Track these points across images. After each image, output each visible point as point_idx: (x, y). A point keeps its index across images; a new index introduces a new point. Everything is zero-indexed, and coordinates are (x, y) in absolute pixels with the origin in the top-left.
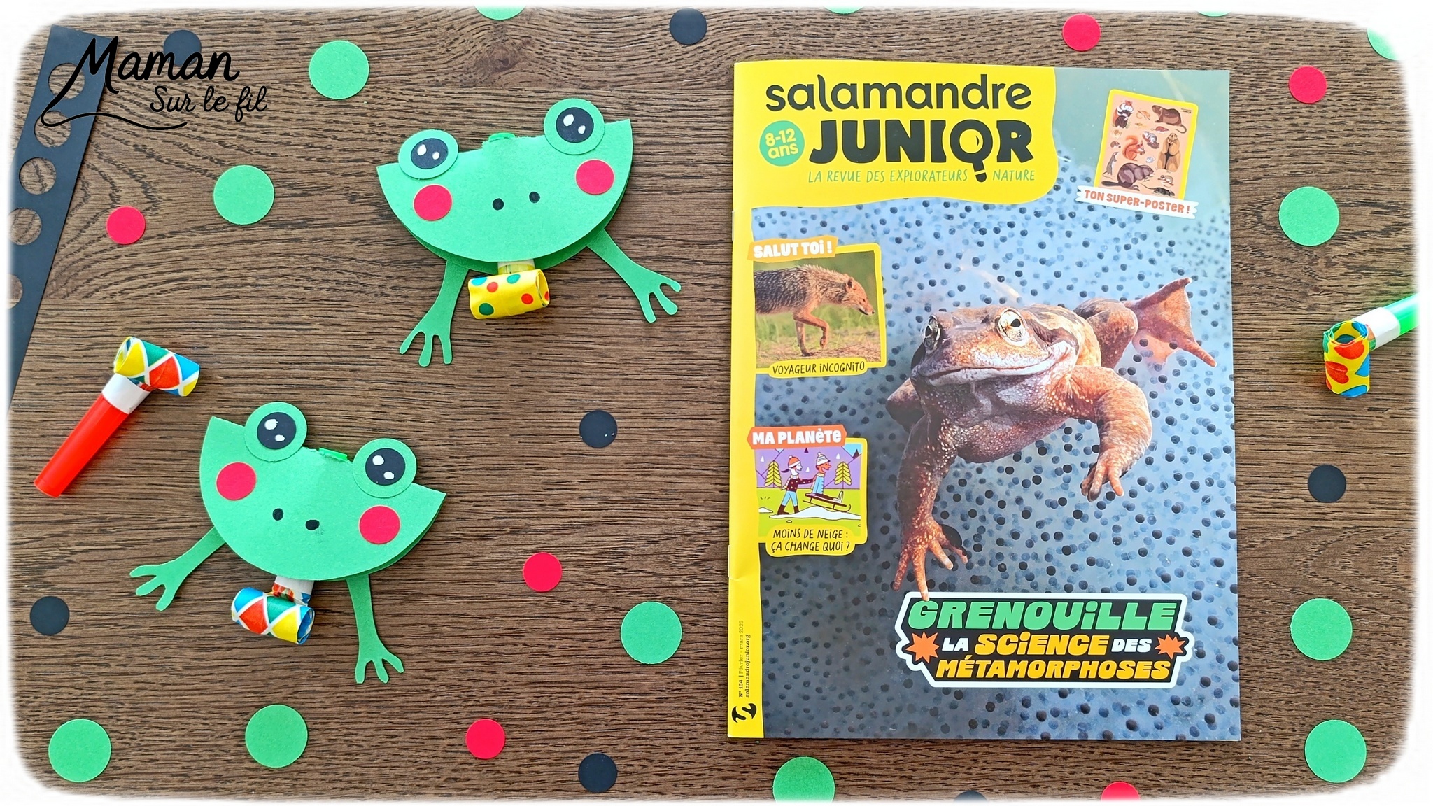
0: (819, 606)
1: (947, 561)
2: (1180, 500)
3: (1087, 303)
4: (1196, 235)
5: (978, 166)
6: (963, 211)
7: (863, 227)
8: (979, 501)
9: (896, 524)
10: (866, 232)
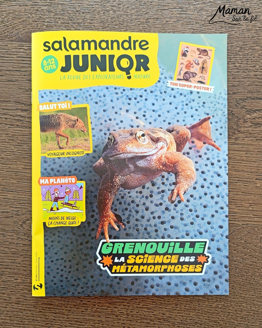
0: (67, 246)
1: (116, 228)
2: (206, 203)
3: (170, 127)
4: (214, 99)
5: (128, 73)
6: (122, 91)
7: (82, 98)
8: (129, 204)
9: (97, 214)
10: (84, 99)
